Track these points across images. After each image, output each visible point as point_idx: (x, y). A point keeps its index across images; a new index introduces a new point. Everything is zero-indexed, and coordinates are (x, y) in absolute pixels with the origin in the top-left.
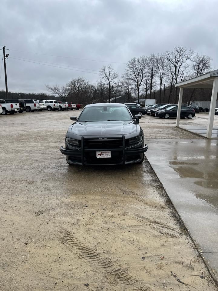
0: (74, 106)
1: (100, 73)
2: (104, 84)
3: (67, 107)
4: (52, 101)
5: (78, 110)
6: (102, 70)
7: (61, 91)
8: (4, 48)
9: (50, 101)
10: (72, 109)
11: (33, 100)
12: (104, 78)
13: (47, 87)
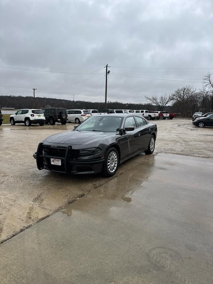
0: (167, 115)
1: (203, 81)
2: (207, 92)
3: (157, 116)
4: (143, 111)
5: (172, 119)
6: (206, 78)
7: (159, 101)
8: (107, 66)
9: (141, 111)
10: (164, 118)
11: (123, 110)
12: (208, 85)
13: (146, 98)
